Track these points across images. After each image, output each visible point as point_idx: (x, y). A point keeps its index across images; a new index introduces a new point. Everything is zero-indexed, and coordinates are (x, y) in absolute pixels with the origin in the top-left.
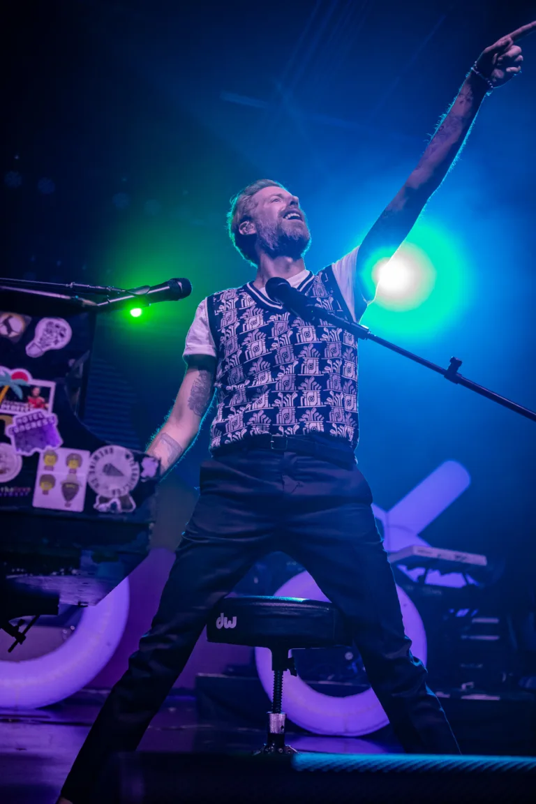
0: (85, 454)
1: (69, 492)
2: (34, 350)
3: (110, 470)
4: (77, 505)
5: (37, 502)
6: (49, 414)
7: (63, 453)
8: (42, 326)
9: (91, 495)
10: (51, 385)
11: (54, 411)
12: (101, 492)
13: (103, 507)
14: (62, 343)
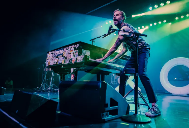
0: (80, 56)
1: (79, 61)
2: (76, 48)
3: (81, 58)
4: (79, 62)
5: (77, 62)
6: (78, 54)
7: (78, 57)
8: (77, 45)
9: (80, 60)
10: (77, 51)
11: (78, 53)
12: (81, 60)
13: (81, 61)
14: (78, 46)
